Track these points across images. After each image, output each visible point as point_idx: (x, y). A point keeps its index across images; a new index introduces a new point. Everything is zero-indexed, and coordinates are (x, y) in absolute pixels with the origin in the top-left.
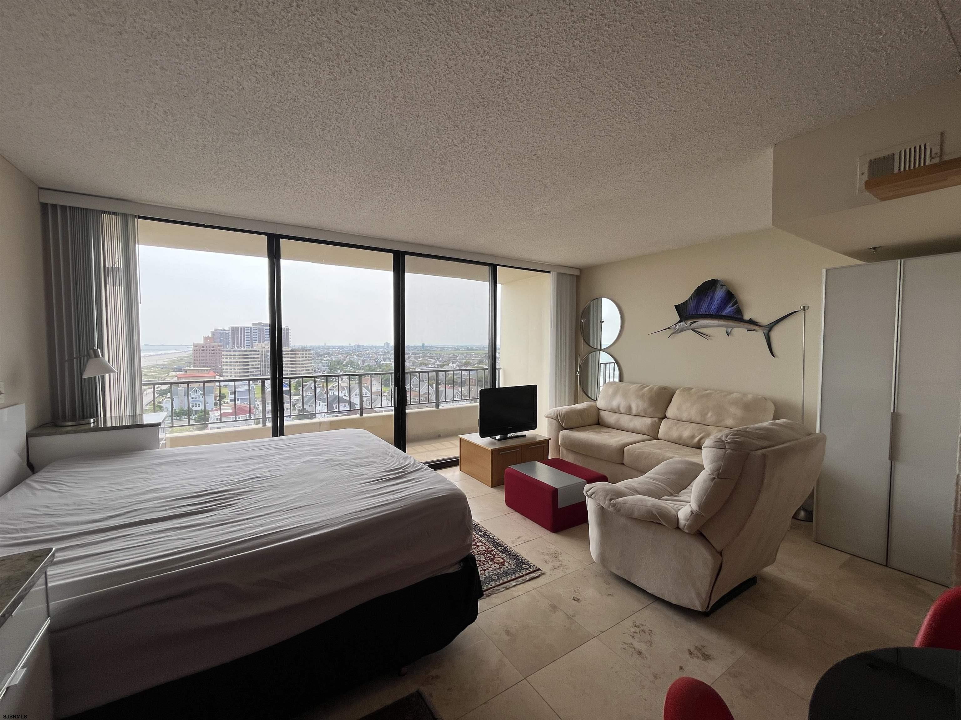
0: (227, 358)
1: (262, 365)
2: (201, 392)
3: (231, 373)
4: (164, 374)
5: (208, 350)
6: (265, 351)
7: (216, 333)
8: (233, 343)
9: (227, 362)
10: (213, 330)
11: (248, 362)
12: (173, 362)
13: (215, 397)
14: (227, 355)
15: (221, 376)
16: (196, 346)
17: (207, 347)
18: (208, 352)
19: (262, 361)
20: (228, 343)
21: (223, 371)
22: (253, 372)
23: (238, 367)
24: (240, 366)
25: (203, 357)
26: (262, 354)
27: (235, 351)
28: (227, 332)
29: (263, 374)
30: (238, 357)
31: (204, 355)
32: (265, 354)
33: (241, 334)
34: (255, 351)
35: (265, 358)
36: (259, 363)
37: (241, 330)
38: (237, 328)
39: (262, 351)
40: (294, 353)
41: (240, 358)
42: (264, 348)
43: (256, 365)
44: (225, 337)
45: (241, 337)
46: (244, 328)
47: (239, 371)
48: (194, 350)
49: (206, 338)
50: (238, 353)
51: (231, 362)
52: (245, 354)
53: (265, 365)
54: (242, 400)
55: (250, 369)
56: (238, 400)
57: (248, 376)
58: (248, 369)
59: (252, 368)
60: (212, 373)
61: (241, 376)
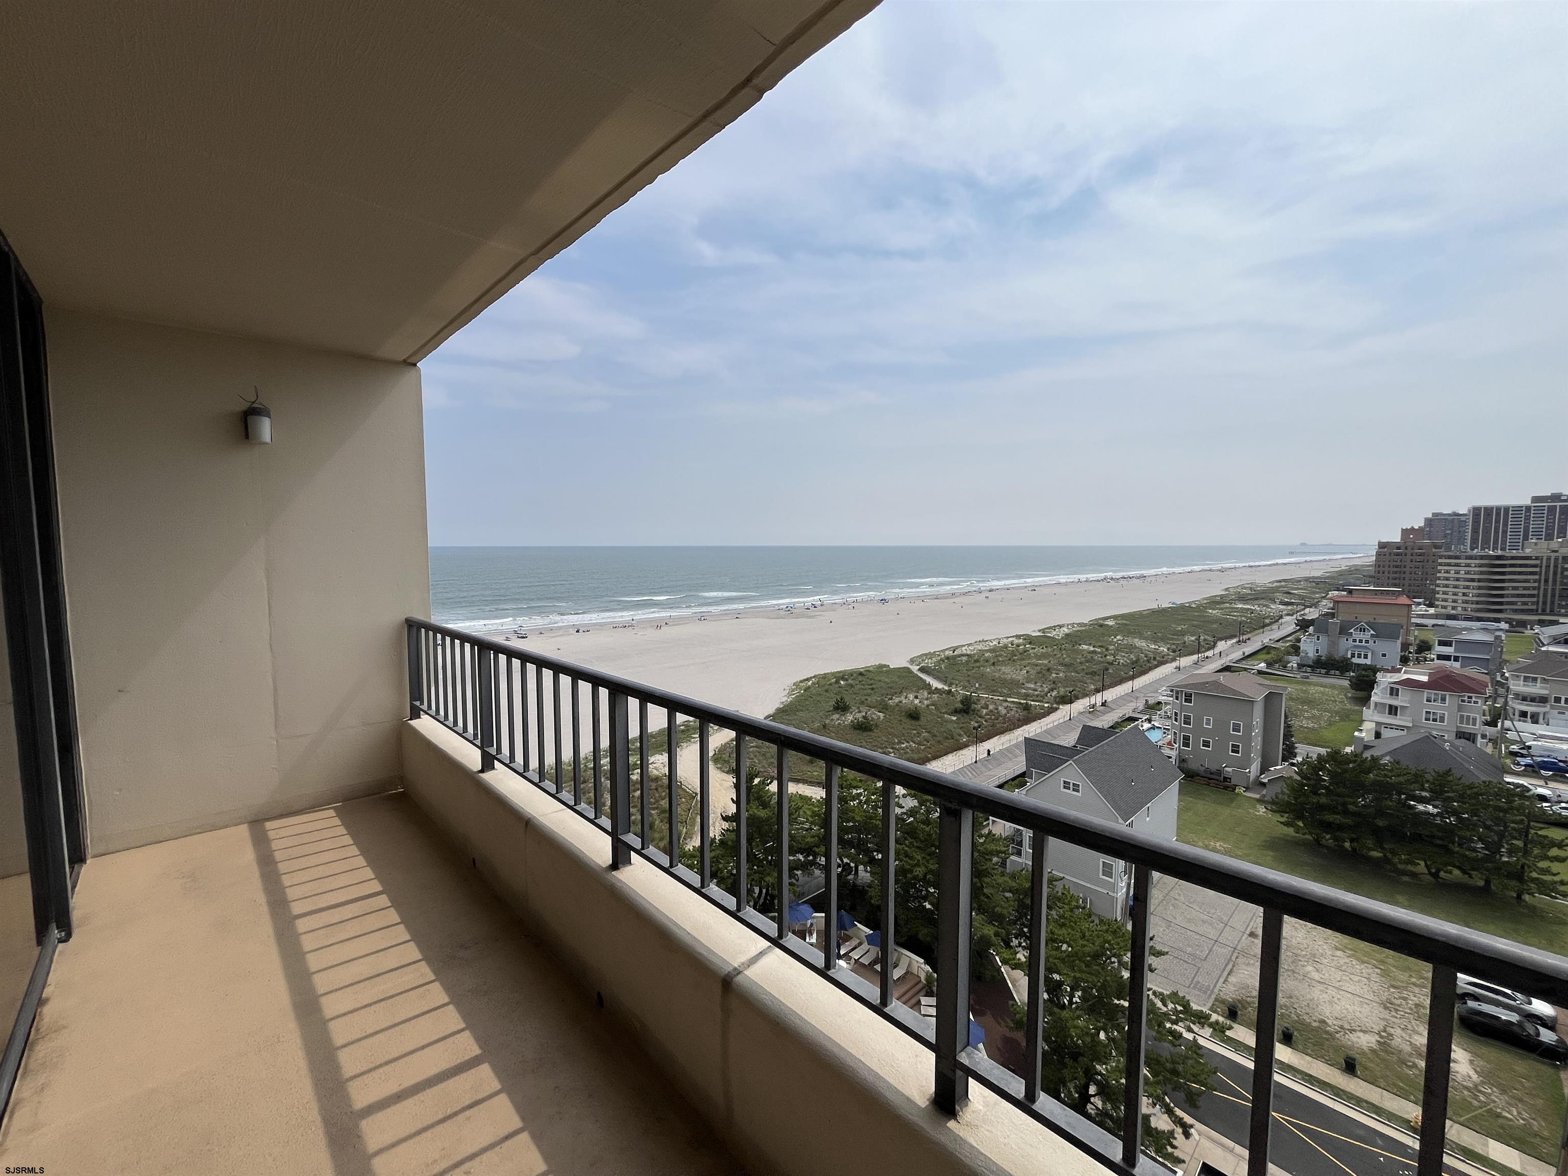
0: (1447, 572)
1: (1546, 590)
2: (1372, 632)
3: (1454, 601)
4: (1317, 593)
5: (1409, 555)
6: (1556, 559)
7: (1434, 521)
8: (1474, 541)
9: (1447, 579)
10: (1430, 516)
11: (1503, 581)
12: (1341, 574)
13: (1405, 646)
14: (1449, 565)
15: (1431, 605)
16: (1382, 545)
17: (1406, 548)
18: (1409, 557)
19: (1546, 581)
20: (1462, 541)
21: (1437, 596)
22: (1513, 603)
23: (1476, 591)
24: (1480, 588)
25: (1397, 567)
26: (1547, 567)
27: (1471, 558)
28: (1463, 518)
29: (1544, 610)
30: (1477, 569)
31: (1399, 563)
32: (1556, 567)
33: (1497, 521)
35: (1555, 573)
36: (1536, 585)
37: (1498, 514)
38: (1488, 510)
39: (1549, 559)
41: (1482, 573)
42: (1556, 551)
43: (1525, 588)
44: (1455, 528)
45: (1497, 527)
46: (1507, 509)
47: (1475, 599)
48: (1378, 554)
49: (1405, 532)
50: (1477, 561)
51: (1458, 580)
52: (1496, 565)
53: (1553, 590)
54: (1467, 661)
55: (1508, 596)
56: (1456, 659)
57: (1500, 611)
58: (1502, 596)
59: (1513, 596)
60: (1404, 600)
61: (1479, 610)
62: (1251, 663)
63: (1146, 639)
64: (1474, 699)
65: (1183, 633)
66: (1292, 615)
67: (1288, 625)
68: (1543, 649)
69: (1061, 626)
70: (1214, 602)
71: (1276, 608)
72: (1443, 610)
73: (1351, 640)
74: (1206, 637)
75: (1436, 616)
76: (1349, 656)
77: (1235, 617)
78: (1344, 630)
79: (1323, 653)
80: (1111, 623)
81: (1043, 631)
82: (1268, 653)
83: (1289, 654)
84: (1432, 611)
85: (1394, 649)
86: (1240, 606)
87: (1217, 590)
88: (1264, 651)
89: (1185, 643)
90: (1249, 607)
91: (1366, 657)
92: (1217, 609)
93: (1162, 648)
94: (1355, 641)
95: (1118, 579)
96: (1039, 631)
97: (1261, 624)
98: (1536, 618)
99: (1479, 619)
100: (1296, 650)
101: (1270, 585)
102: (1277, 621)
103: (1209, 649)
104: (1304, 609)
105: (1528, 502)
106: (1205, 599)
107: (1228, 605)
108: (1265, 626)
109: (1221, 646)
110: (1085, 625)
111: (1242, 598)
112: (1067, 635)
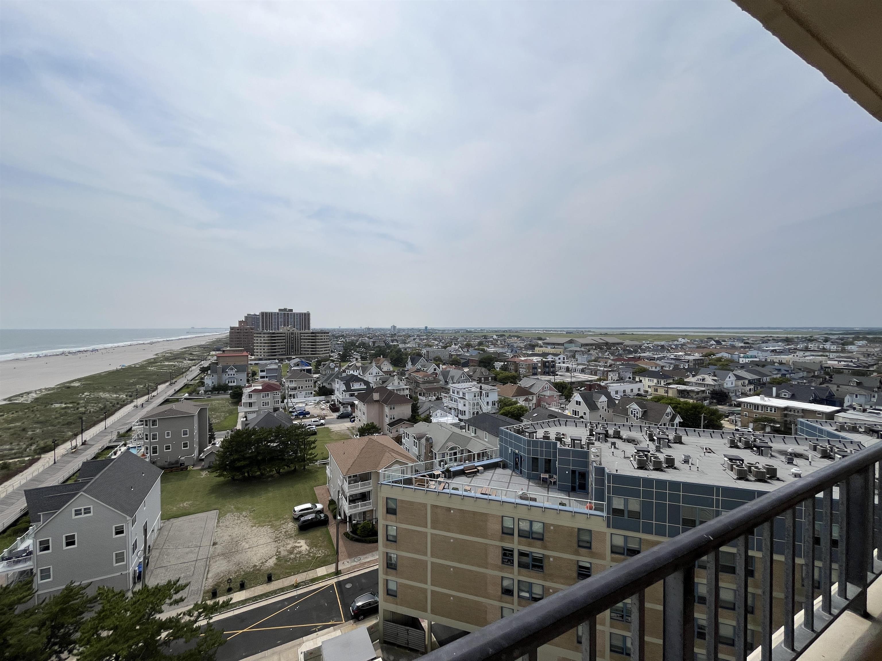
0: (257, 340)
1: (287, 345)
2: (236, 370)
3: (261, 353)
4: (205, 353)
5: (242, 333)
6: (289, 334)
7: (249, 318)
8: (263, 326)
9: (257, 343)
10: (246, 315)
11: (275, 343)
12: (214, 342)
13: (248, 374)
14: (258, 337)
15: (252, 355)
16: (232, 328)
17: (241, 330)
19: (287, 342)
20: (258, 326)
21: (255, 351)
22: (279, 352)
23: (267, 348)
24: (268, 346)
26: (287, 336)
27: (264, 334)
28: (258, 317)
29: (287, 354)
30: (267, 338)
31: (238, 337)
32: (289, 336)
33: (269, 319)
34: (281, 333)
35: (289, 339)
36: (285, 344)
37: (269, 316)
38: (266, 313)
39: (287, 334)
40: (314, 335)
41: (269, 340)
42: (287, 331)
43: (282, 345)
44: (256, 321)
45: (269, 321)
46: (272, 313)
47: (267, 351)
48: (230, 333)
49: (240, 322)
50: (267, 335)
51: (261, 343)
52: (272, 336)
53: (289, 345)
54: (270, 378)
55: (277, 349)
56: (267, 377)
57: (275, 355)
58: (275, 349)
59: (279, 349)
60: (245, 353)
61: (269, 356)
62: (179, 395)
63: (109, 391)
64: (278, 393)
65: (134, 384)
66: (195, 366)
67: (195, 371)
68: (292, 369)
69: (28, 393)
70: (151, 362)
71: (187, 362)
72: (257, 357)
73: (227, 375)
74: (150, 384)
75: (255, 360)
76: (227, 383)
77: (165, 370)
78: (224, 371)
79: (216, 383)
80: (76, 384)
81: (10, 399)
82: (188, 388)
83: (199, 386)
84: (253, 357)
85: (243, 376)
86: (167, 363)
87: (151, 356)
88: (185, 387)
89: (137, 390)
90: (172, 363)
91: (234, 382)
92: (154, 366)
93: (121, 396)
94: (229, 375)
95: (75, 353)
96: (5, 400)
97: (181, 372)
98: (285, 357)
99: (269, 359)
100: (202, 384)
101: (181, 350)
102: (188, 370)
103: (153, 391)
104: (201, 362)
105: (277, 311)
106: (145, 361)
107: (159, 364)
108: (183, 373)
109: (161, 387)
110: (53, 389)
111: (167, 359)
112: (36, 399)
